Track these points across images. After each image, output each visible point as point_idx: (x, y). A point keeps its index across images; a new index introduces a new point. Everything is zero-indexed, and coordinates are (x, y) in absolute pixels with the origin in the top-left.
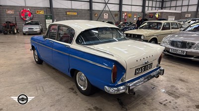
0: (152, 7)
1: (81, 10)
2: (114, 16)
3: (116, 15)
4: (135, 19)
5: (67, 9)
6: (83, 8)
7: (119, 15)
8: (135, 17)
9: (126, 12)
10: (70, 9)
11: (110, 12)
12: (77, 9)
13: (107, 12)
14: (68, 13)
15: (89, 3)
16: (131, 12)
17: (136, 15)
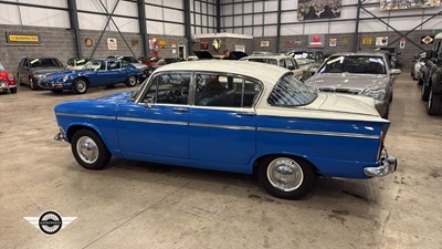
0: (201, 27)
1: (50, 29)
2: (130, 44)
3: (134, 42)
4: (174, 51)
5: (9, 26)
6: (52, 26)
7: (140, 44)
8: (174, 46)
9: (156, 36)
10: (15, 26)
11: (121, 36)
12: (37, 28)
13: (113, 34)
14: (12, 38)
15: (66, 14)
16: (164, 36)
17: (175, 43)
